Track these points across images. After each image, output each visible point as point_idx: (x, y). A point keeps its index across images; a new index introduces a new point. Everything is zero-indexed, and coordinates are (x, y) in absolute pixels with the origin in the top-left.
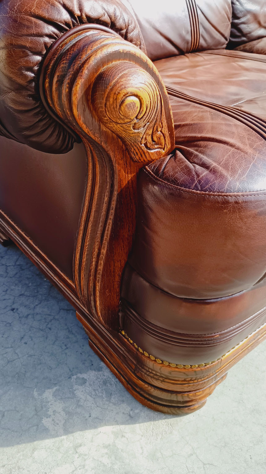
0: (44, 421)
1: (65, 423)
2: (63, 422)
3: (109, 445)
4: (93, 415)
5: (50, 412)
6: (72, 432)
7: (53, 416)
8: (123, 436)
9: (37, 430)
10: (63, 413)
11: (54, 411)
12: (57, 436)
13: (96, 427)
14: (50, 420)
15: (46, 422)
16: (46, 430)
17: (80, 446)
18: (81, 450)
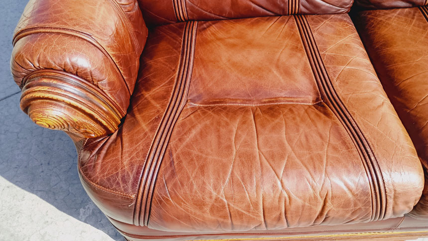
0: (81, 209)
2: (88, 215)
4: (102, 222)
5: (87, 207)
6: (87, 223)
9: (76, 211)
10: (91, 211)
11: (89, 208)
12: (80, 220)
13: (98, 228)
15: (82, 210)
16: (79, 214)
17: (85, 232)
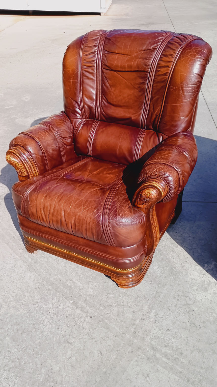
1: (209, 270)
3: (210, 282)
7: (209, 266)
8: (215, 285)
14: (207, 266)
18: (205, 276)
